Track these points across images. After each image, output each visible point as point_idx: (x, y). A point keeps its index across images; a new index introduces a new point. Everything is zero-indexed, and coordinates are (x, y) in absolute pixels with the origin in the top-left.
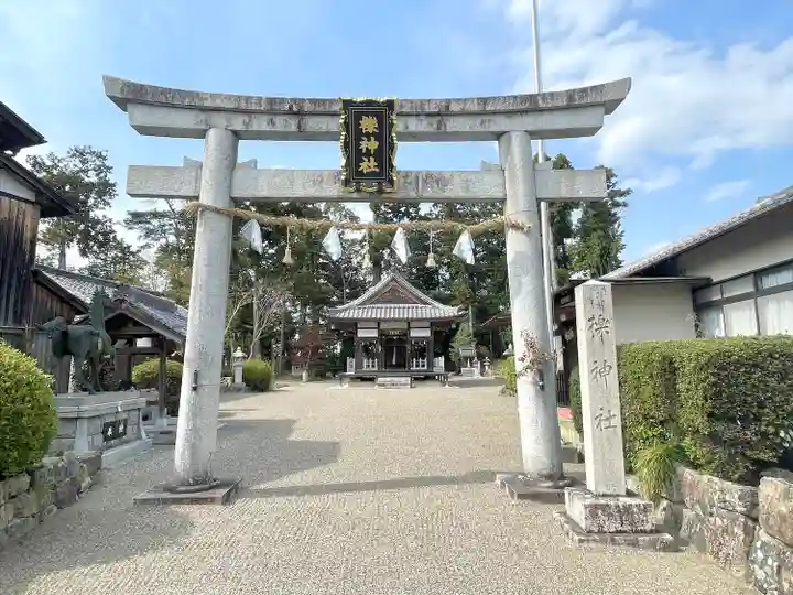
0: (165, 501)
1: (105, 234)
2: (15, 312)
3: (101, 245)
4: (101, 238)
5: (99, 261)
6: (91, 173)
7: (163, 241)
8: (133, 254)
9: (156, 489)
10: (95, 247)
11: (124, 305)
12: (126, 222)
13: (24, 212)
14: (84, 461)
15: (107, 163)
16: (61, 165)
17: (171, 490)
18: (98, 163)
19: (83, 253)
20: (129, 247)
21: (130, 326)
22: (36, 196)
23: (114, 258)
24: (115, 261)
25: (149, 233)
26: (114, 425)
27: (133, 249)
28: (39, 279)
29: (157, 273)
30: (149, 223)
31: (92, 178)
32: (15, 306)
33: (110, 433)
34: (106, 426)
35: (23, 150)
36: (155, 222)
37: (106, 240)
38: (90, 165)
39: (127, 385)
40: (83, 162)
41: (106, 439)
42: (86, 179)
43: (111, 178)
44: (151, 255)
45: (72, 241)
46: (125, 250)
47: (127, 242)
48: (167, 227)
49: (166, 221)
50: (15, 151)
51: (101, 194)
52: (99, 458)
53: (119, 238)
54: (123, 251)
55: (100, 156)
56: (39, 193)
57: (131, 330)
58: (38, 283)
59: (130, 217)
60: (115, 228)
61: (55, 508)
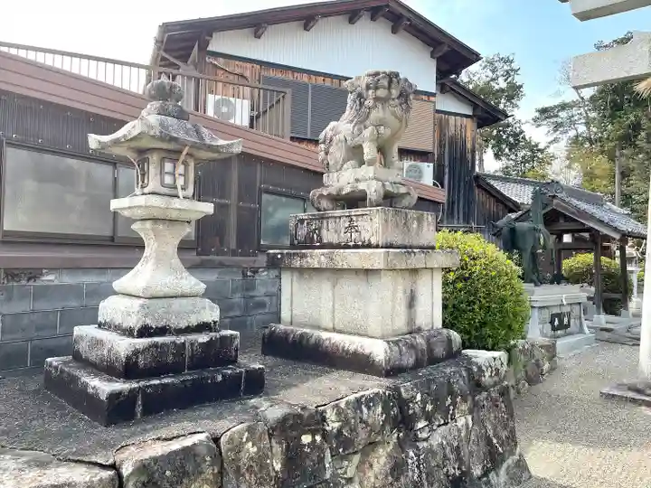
0: (634, 401)
1: (516, 135)
2: (464, 213)
3: (512, 147)
4: (511, 139)
5: (511, 162)
6: (501, 80)
7: (572, 133)
8: (542, 151)
9: (620, 386)
10: (507, 150)
11: (555, 201)
12: (535, 120)
13: (466, 127)
14: (541, 347)
15: (514, 66)
16: (475, 79)
17: (639, 391)
18: (506, 68)
19: (497, 156)
20: (537, 146)
21: (562, 221)
22: (474, 110)
23: (523, 157)
24: (524, 161)
25: (557, 126)
26: (560, 316)
27: (541, 146)
28: (481, 183)
29: (569, 167)
30: (557, 116)
31: (502, 84)
32: (464, 208)
33: (556, 323)
34: (553, 316)
35: (463, 71)
36: (563, 114)
37: (517, 141)
38: (500, 73)
39: (558, 279)
40: (493, 72)
41: (554, 329)
42: (497, 87)
43: (518, 80)
44: (560, 149)
45: (487, 146)
46: (534, 149)
47: (535, 140)
48: (576, 118)
49: (575, 111)
50: (458, 74)
51: (510, 98)
52: (554, 345)
53: (527, 138)
54: (532, 151)
55: (508, 61)
56: (475, 107)
57: (562, 224)
58: (479, 186)
59: (537, 114)
60: (523, 128)
61: (527, 385)
